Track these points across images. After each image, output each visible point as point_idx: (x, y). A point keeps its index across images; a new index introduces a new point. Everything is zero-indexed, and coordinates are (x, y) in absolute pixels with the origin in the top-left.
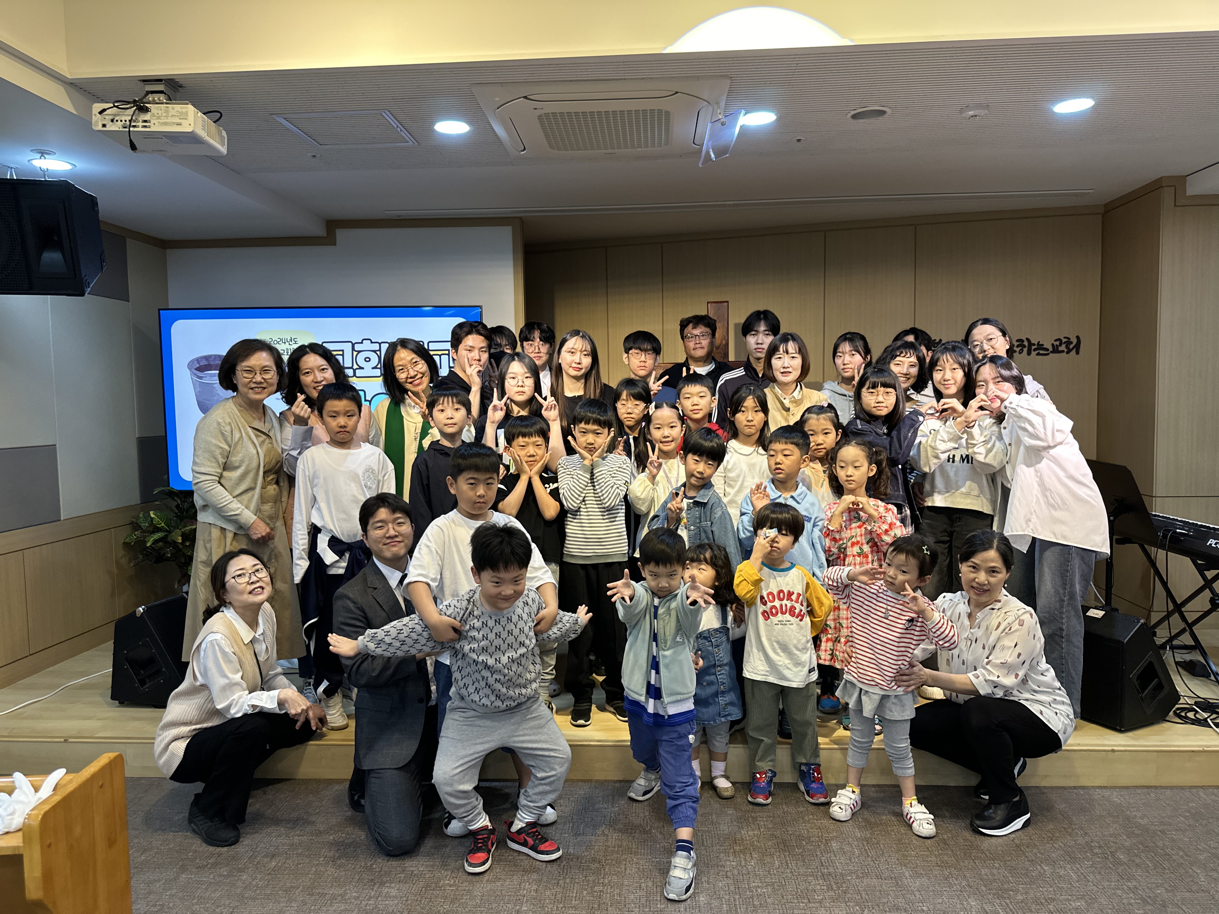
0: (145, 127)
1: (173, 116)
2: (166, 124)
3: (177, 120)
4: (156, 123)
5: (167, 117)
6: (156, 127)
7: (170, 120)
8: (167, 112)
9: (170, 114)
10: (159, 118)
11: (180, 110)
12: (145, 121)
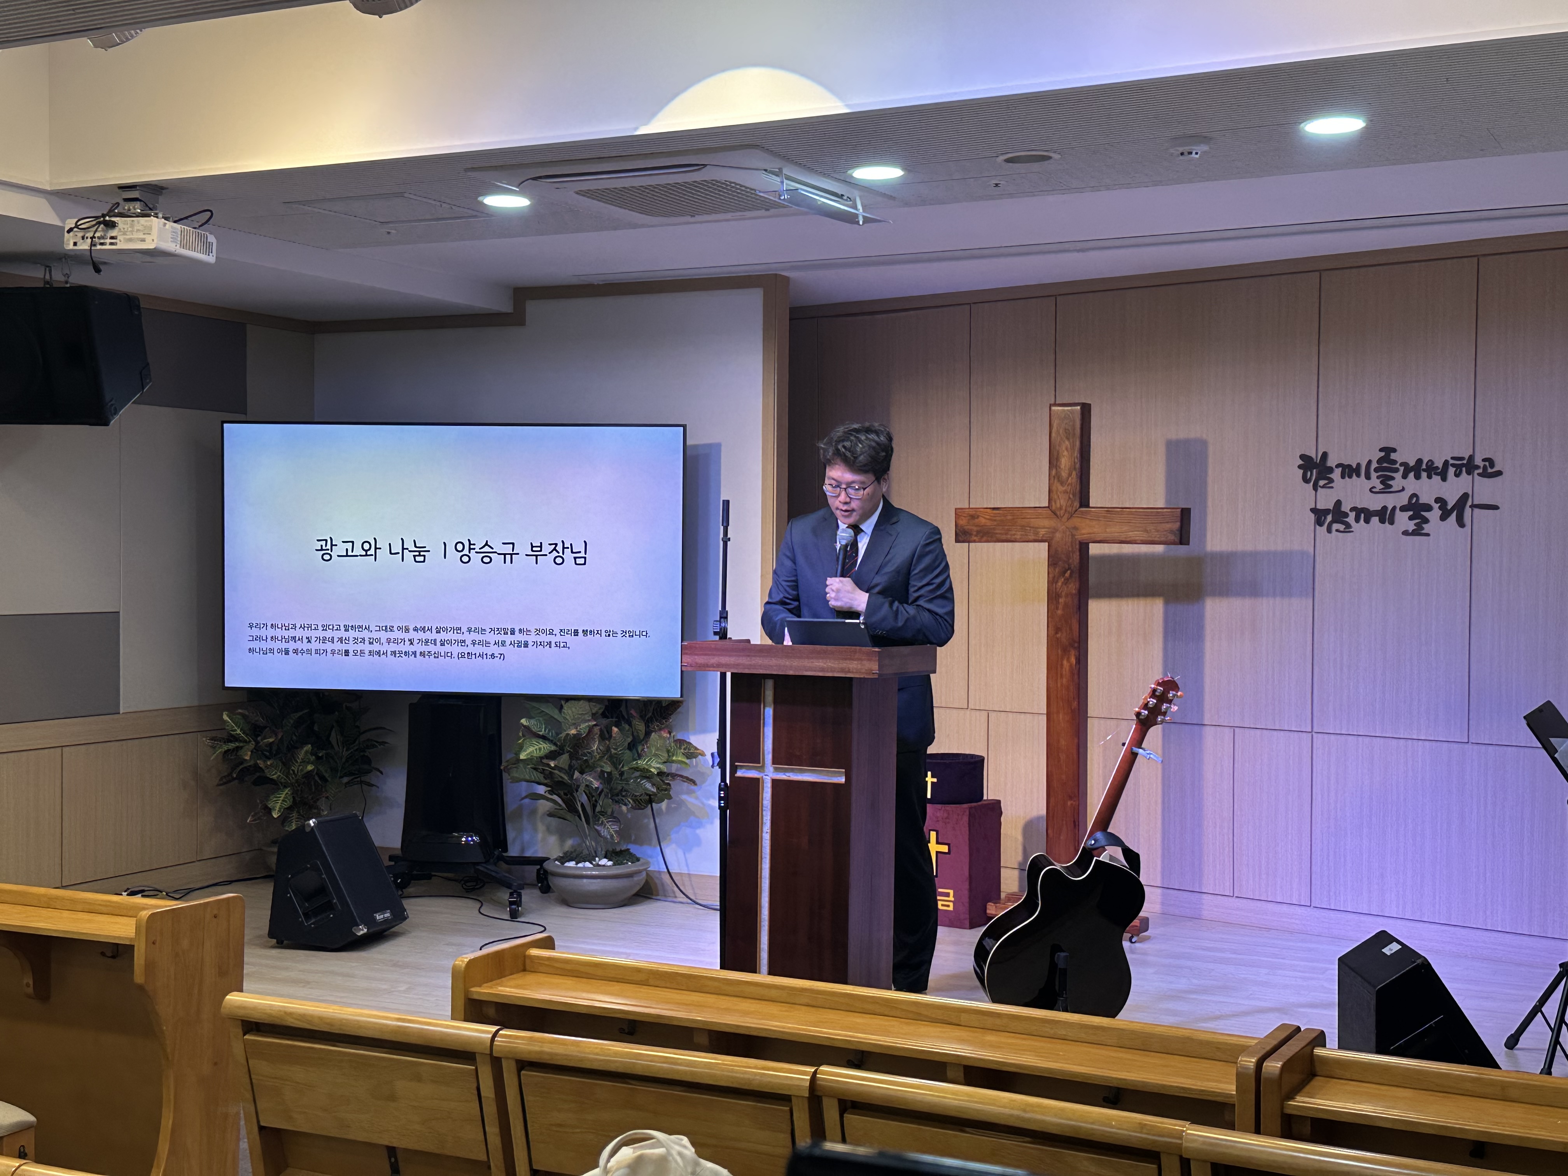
0: (111, 244)
1: (138, 230)
2: (130, 240)
3: (142, 236)
4: (122, 240)
5: (132, 231)
6: (121, 245)
7: (136, 236)
8: (132, 226)
9: (135, 228)
10: (124, 234)
11: (145, 224)
12: (112, 238)
